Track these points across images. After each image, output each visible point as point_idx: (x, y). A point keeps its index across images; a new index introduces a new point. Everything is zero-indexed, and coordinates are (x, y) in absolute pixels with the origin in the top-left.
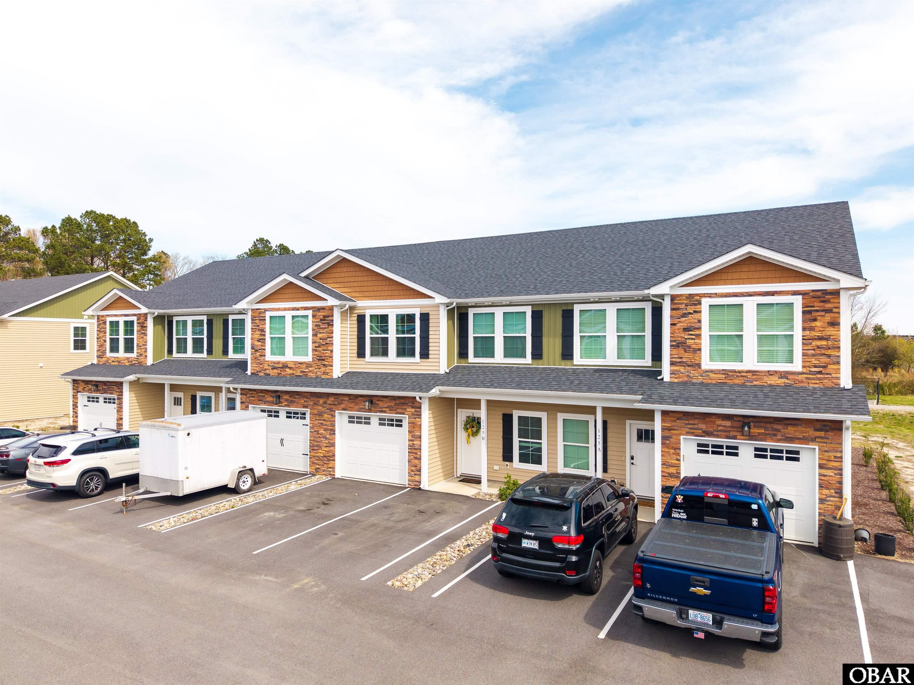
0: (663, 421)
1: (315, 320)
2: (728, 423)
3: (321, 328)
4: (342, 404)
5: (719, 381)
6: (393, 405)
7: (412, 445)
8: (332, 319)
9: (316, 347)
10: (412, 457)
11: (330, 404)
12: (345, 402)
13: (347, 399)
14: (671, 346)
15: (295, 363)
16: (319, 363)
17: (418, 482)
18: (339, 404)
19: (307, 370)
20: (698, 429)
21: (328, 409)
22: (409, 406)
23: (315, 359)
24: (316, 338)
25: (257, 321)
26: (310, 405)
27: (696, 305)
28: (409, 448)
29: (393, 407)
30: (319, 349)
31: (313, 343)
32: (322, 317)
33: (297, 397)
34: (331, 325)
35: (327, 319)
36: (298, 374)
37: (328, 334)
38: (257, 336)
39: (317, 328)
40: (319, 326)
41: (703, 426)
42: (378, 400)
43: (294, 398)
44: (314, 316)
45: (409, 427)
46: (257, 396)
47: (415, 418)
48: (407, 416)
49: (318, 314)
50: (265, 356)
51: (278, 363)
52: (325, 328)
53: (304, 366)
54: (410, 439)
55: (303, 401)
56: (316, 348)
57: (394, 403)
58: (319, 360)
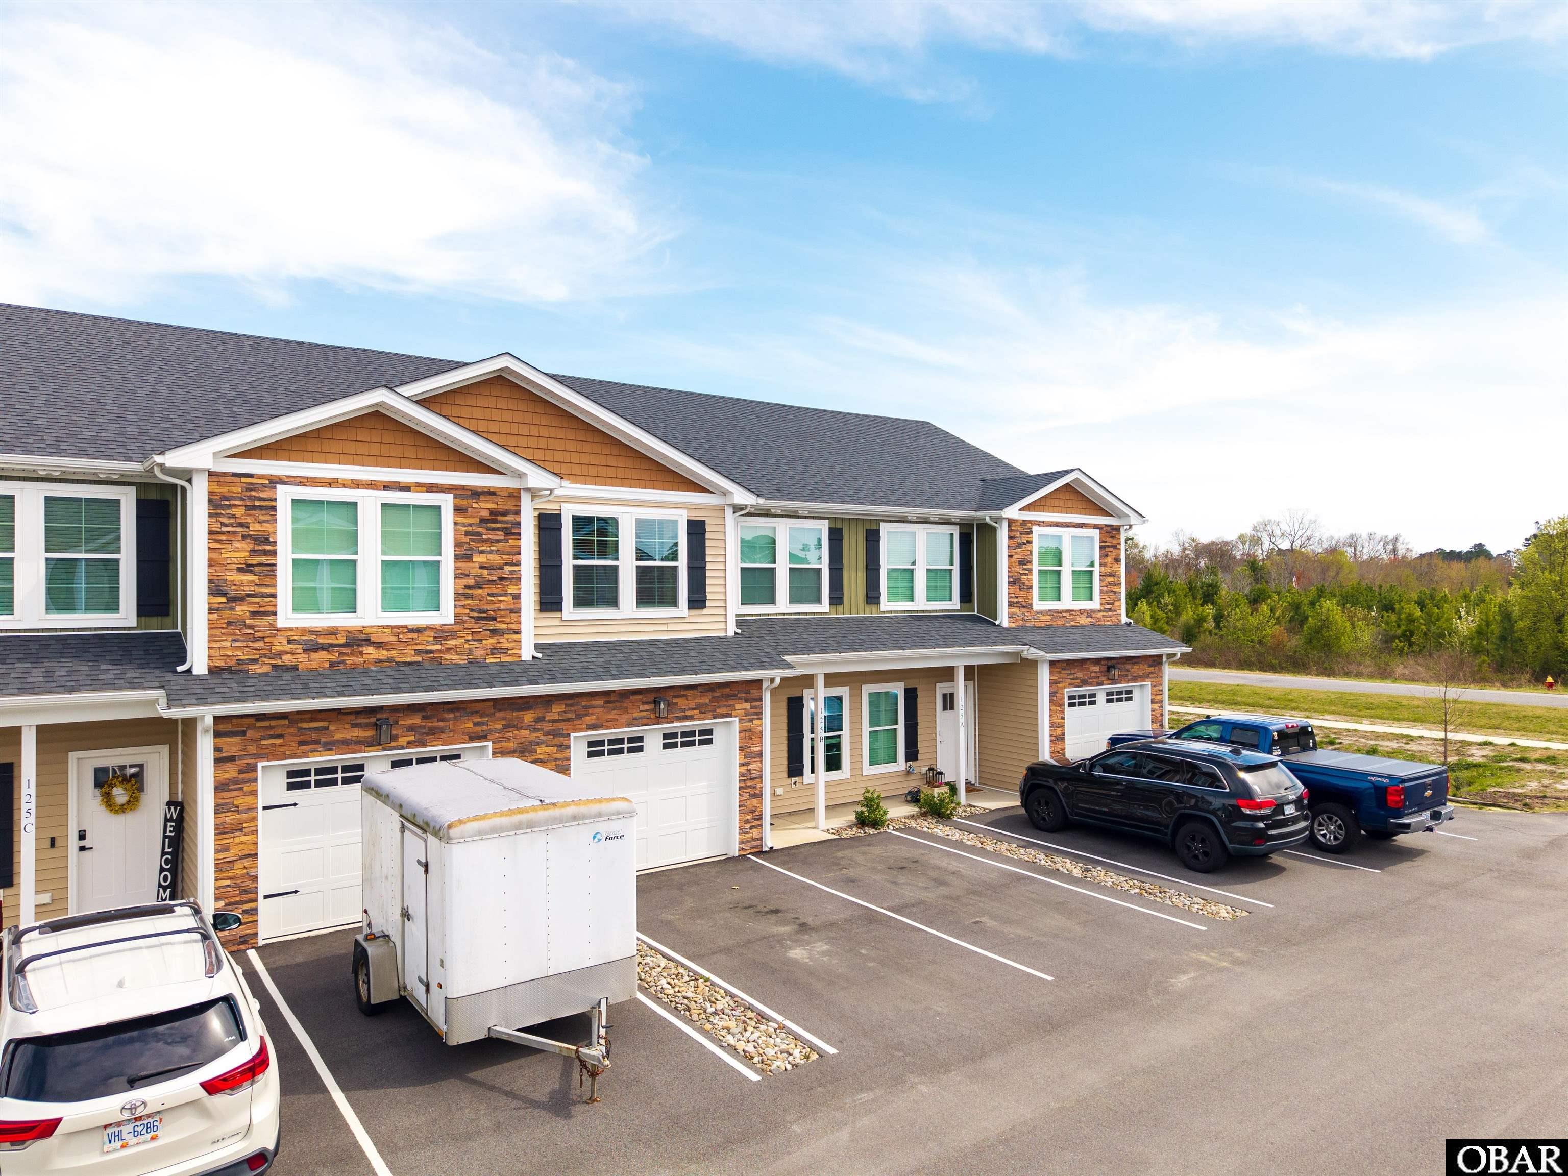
0: (1051, 673)
1: (465, 521)
2: (1097, 669)
3: (485, 541)
4: (587, 715)
5: (1048, 623)
6: (708, 701)
7: (746, 772)
8: (517, 519)
9: (466, 587)
10: (747, 795)
11: (554, 721)
12: (596, 710)
13: (601, 702)
14: (1009, 582)
15: (397, 630)
16: (477, 627)
17: (757, 839)
18: (579, 717)
19: (438, 647)
20: (1077, 678)
21: (548, 733)
22: (740, 699)
23: (466, 618)
24: (471, 565)
25: (239, 512)
26: (491, 731)
27: (1028, 534)
28: (740, 781)
29: (707, 705)
30: (480, 591)
31: (457, 577)
32: (485, 514)
33: (451, 716)
34: (514, 534)
35: (500, 518)
36: (409, 660)
37: (504, 557)
38: (238, 552)
39: (473, 540)
40: (479, 534)
41: (1080, 675)
42: (675, 697)
43: (442, 720)
44: (458, 510)
45: (741, 739)
46: (292, 730)
47: (751, 721)
48: (737, 719)
49: (475, 505)
50: (275, 614)
51: (334, 632)
52: (498, 541)
53: (429, 636)
54: (742, 762)
55: (471, 725)
56: (467, 591)
57: (710, 697)
58: (478, 619)
